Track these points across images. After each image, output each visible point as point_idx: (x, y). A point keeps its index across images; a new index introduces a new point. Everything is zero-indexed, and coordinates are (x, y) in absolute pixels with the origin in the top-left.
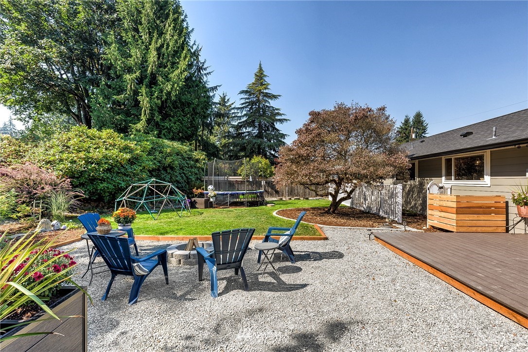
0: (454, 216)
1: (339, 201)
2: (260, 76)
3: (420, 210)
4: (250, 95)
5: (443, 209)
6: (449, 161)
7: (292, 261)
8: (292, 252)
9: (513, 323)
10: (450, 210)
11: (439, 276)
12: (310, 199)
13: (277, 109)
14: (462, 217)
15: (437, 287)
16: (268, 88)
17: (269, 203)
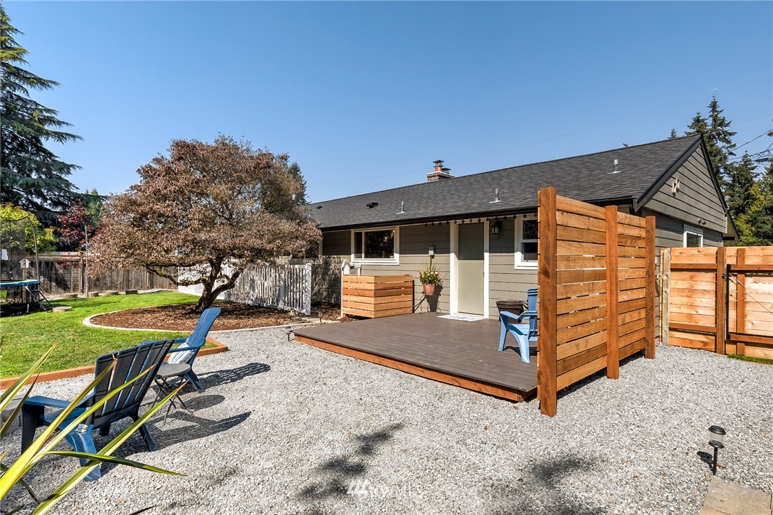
0: (372, 300)
1: (215, 291)
3: (326, 297)
5: (360, 293)
6: (358, 236)
7: (200, 389)
8: (195, 376)
9: (455, 388)
10: (367, 293)
11: (385, 364)
12: (140, 292)
13: (48, 111)
14: (381, 300)
15: (388, 375)
16: (21, 60)
17: (55, 306)
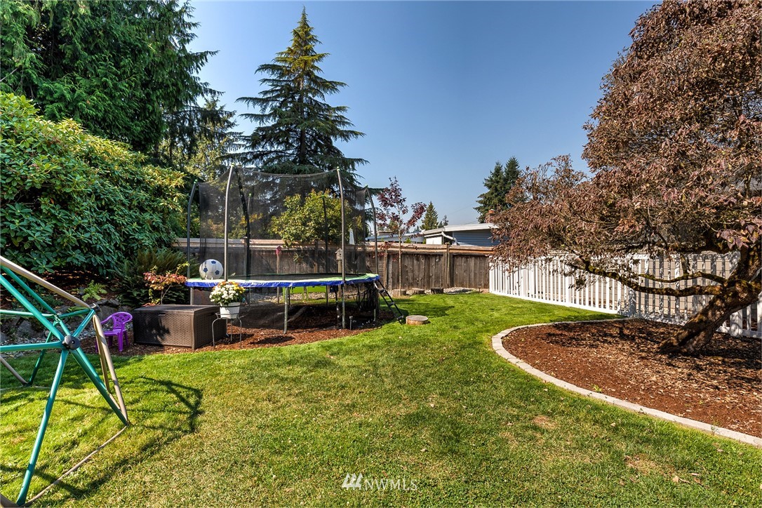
2: (304, 38)
4: (282, 75)
12: (445, 291)
13: (337, 109)
